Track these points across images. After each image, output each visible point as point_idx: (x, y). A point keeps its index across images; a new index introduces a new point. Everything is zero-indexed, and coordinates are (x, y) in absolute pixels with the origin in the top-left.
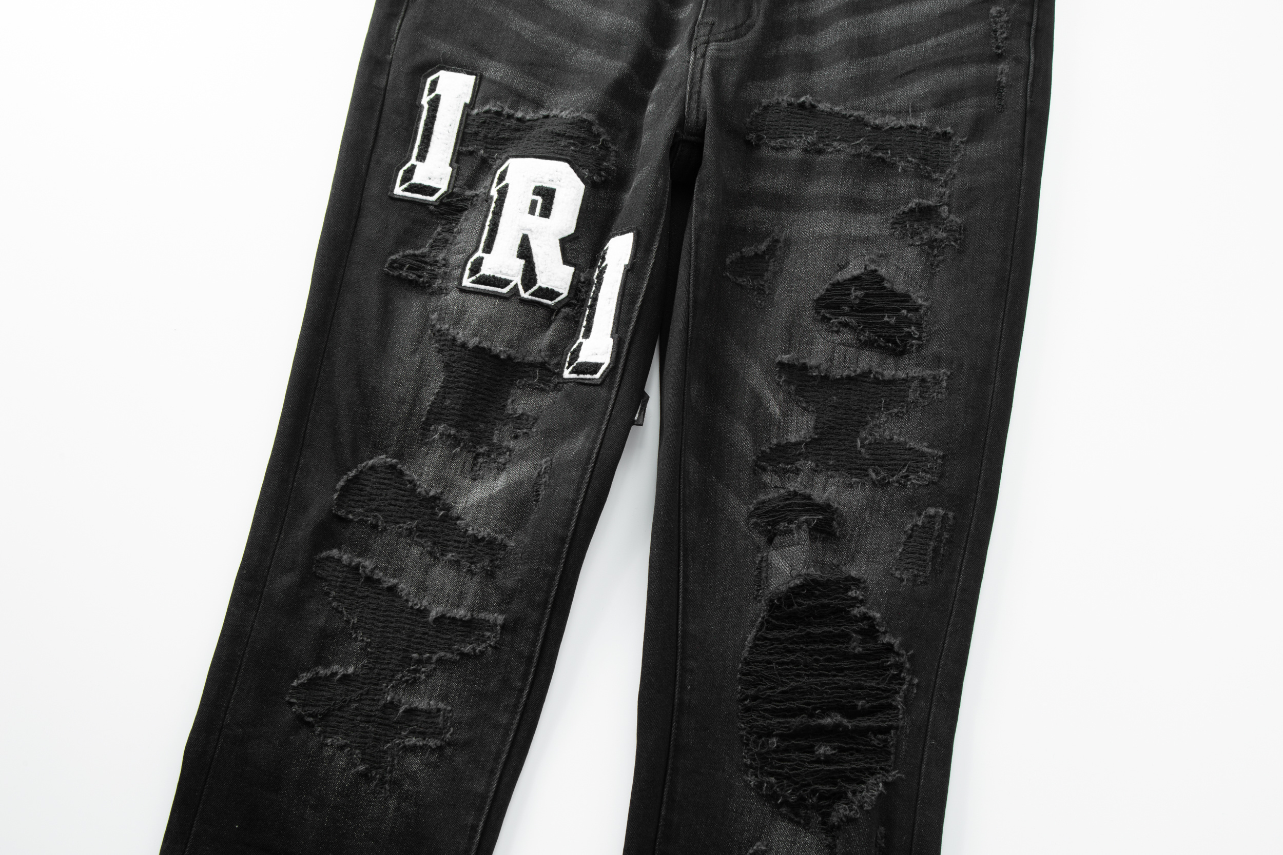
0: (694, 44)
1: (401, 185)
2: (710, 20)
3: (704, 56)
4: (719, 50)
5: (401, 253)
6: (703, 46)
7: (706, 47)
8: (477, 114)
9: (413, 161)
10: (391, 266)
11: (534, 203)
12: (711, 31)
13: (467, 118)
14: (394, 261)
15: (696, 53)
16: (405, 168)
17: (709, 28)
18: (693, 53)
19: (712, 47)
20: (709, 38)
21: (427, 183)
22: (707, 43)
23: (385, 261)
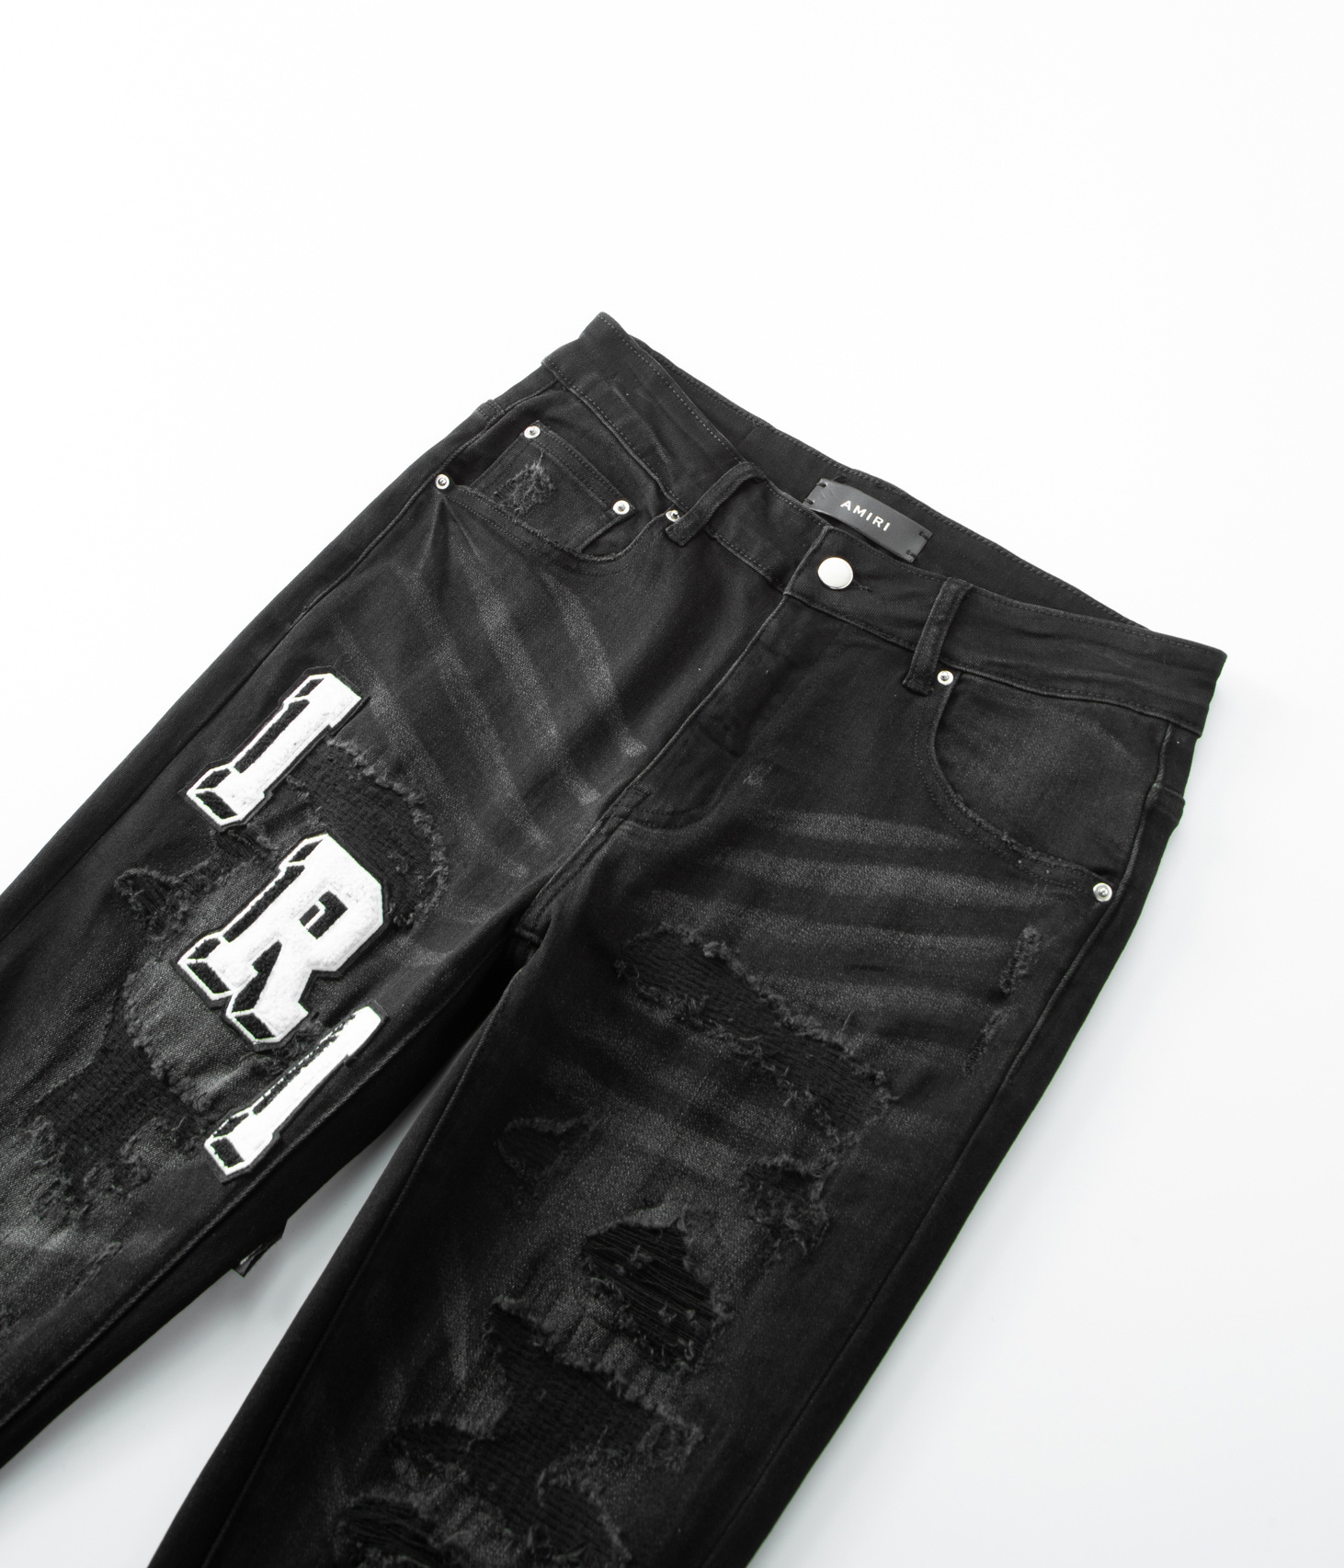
0: (608, 811)
1: (200, 787)
2: (646, 788)
3: (610, 833)
4: (631, 834)
5: (145, 871)
6: (616, 819)
7: (620, 823)
8: (332, 746)
9: (230, 766)
10: (124, 881)
11: (314, 910)
12: (639, 803)
13: (319, 744)
14: (133, 877)
15: (602, 826)
16: (217, 769)
17: (639, 798)
18: (599, 823)
19: (627, 826)
20: (631, 811)
21: (227, 800)
22: (625, 817)
23: (121, 872)
